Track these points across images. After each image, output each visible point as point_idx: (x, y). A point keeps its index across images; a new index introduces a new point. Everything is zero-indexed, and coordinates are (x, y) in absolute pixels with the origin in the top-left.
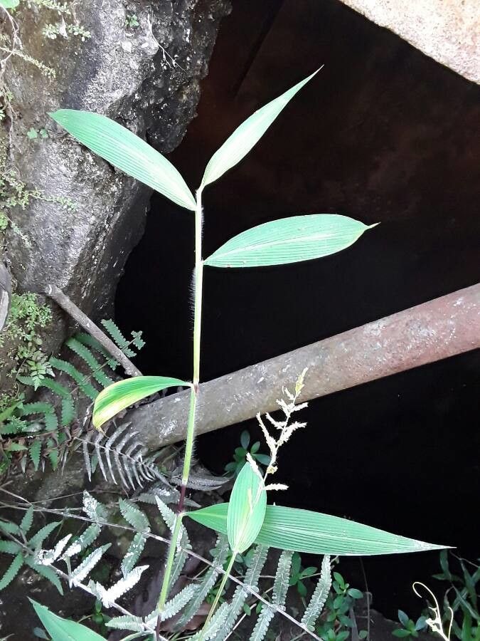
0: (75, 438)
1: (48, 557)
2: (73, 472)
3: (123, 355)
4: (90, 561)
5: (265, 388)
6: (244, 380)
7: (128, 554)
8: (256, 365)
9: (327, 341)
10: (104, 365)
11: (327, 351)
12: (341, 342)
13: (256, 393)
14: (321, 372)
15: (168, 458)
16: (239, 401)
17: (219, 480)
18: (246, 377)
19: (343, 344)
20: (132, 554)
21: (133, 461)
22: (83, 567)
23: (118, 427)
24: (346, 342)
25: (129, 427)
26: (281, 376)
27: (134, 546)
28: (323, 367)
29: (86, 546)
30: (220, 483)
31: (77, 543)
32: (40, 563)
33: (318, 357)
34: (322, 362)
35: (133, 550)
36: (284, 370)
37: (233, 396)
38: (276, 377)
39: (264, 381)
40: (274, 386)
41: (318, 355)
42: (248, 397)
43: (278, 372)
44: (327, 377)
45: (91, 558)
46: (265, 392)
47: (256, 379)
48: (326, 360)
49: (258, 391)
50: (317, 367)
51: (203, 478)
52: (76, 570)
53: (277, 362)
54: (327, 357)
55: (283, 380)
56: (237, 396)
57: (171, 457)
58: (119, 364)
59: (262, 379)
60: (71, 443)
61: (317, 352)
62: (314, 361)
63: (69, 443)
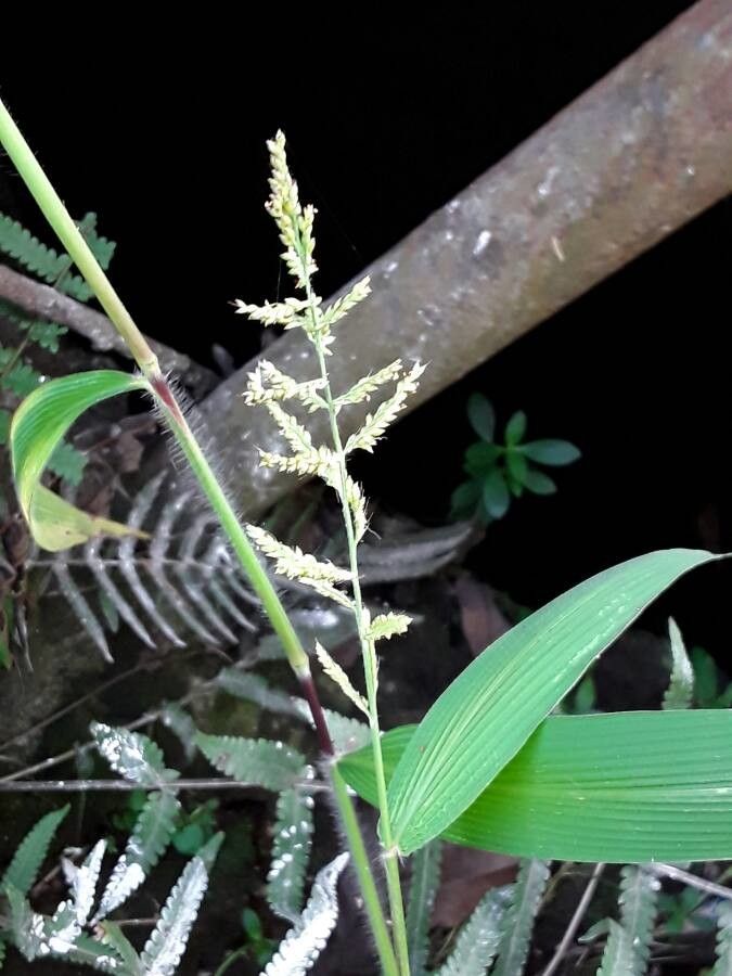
0: (28, 564)
1: (61, 926)
2: (67, 642)
3: (64, 301)
4: (180, 903)
5: (503, 263)
6: (433, 259)
7: (278, 865)
8: (455, 204)
9: (652, 49)
10: (22, 346)
11: (661, 78)
12: (700, 38)
13: (478, 285)
14: (662, 154)
15: (297, 526)
16: (438, 322)
17: (446, 538)
18: (436, 249)
19: (709, 40)
20: (288, 858)
21: (208, 569)
22: (167, 929)
23: (133, 495)
24: (717, 29)
25: (164, 487)
26: (540, 210)
27: (285, 834)
28: (665, 136)
29: (154, 862)
30: (452, 542)
31: (128, 863)
32: (44, 950)
33: (638, 110)
34: (657, 120)
35: (287, 846)
36: (543, 191)
37: (415, 314)
38: (523, 218)
39: (493, 244)
40: (528, 245)
41: (637, 102)
42: (460, 305)
43: (525, 201)
44: (684, 163)
45: (180, 895)
46: (505, 273)
47: (469, 243)
48: (668, 110)
49: (484, 277)
50: (646, 143)
51: (404, 545)
52: (149, 945)
53: (513, 172)
54: (667, 98)
55: (551, 221)
56: (428, 313)
57: (303, 518)
58: (64, 330)
59: (484, 238)
60: (23, 583)
61: (630, 95)
62: (630, 125)
63: (15, 587)
